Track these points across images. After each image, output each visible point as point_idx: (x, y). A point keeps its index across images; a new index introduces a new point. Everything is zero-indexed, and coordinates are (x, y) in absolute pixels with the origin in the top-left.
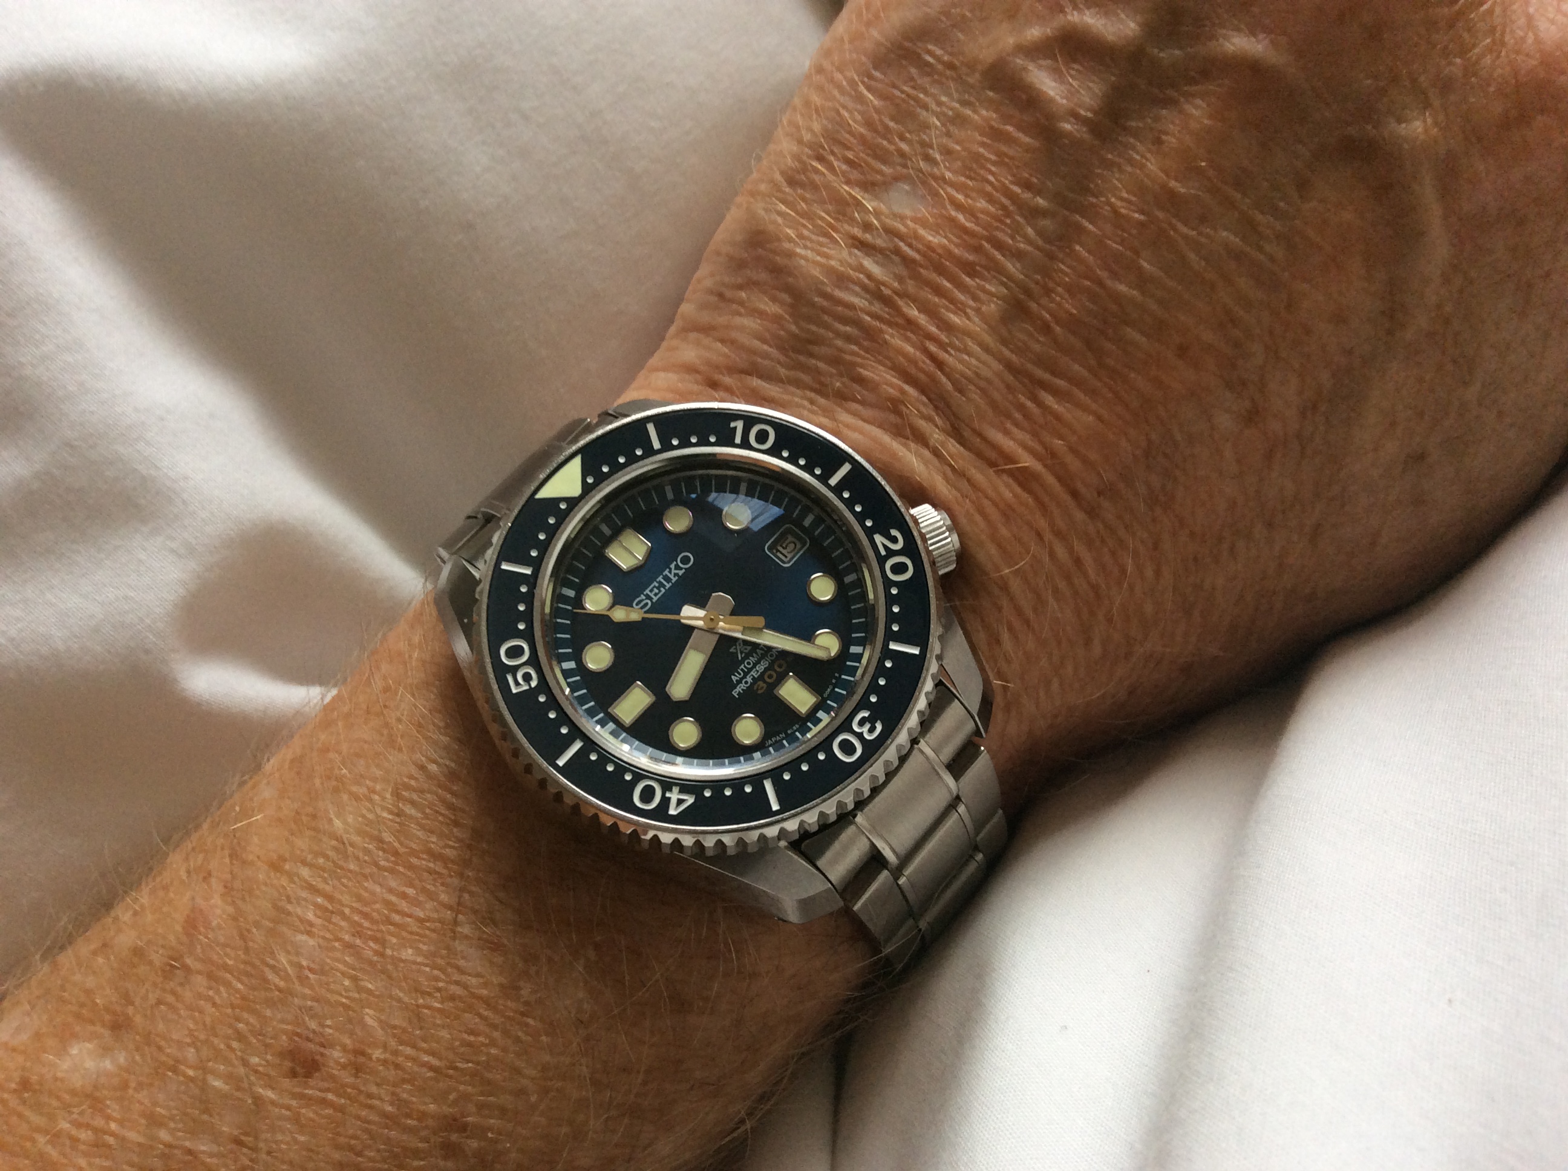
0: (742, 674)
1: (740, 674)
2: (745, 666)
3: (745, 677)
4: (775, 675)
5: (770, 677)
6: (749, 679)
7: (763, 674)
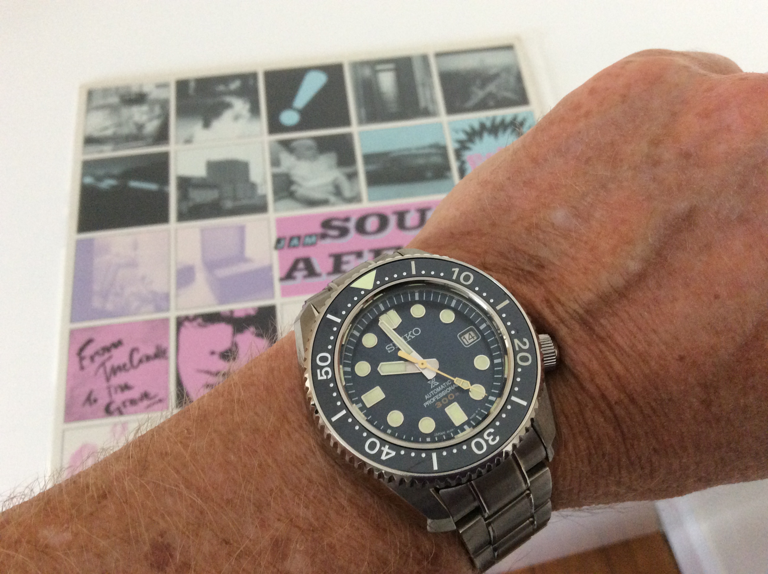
0: (431, 396)
1: (430, 395)
2: (433, 392)
3: (432, 397)
4: (447, 401)
5: (445, 401)
6: (434, 400)
7: (442, 398)
